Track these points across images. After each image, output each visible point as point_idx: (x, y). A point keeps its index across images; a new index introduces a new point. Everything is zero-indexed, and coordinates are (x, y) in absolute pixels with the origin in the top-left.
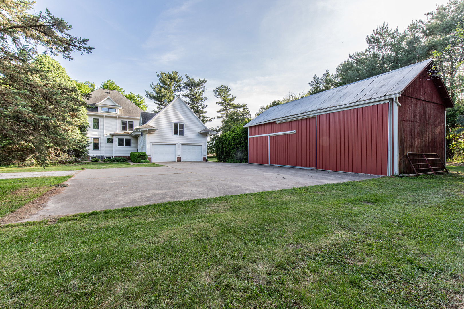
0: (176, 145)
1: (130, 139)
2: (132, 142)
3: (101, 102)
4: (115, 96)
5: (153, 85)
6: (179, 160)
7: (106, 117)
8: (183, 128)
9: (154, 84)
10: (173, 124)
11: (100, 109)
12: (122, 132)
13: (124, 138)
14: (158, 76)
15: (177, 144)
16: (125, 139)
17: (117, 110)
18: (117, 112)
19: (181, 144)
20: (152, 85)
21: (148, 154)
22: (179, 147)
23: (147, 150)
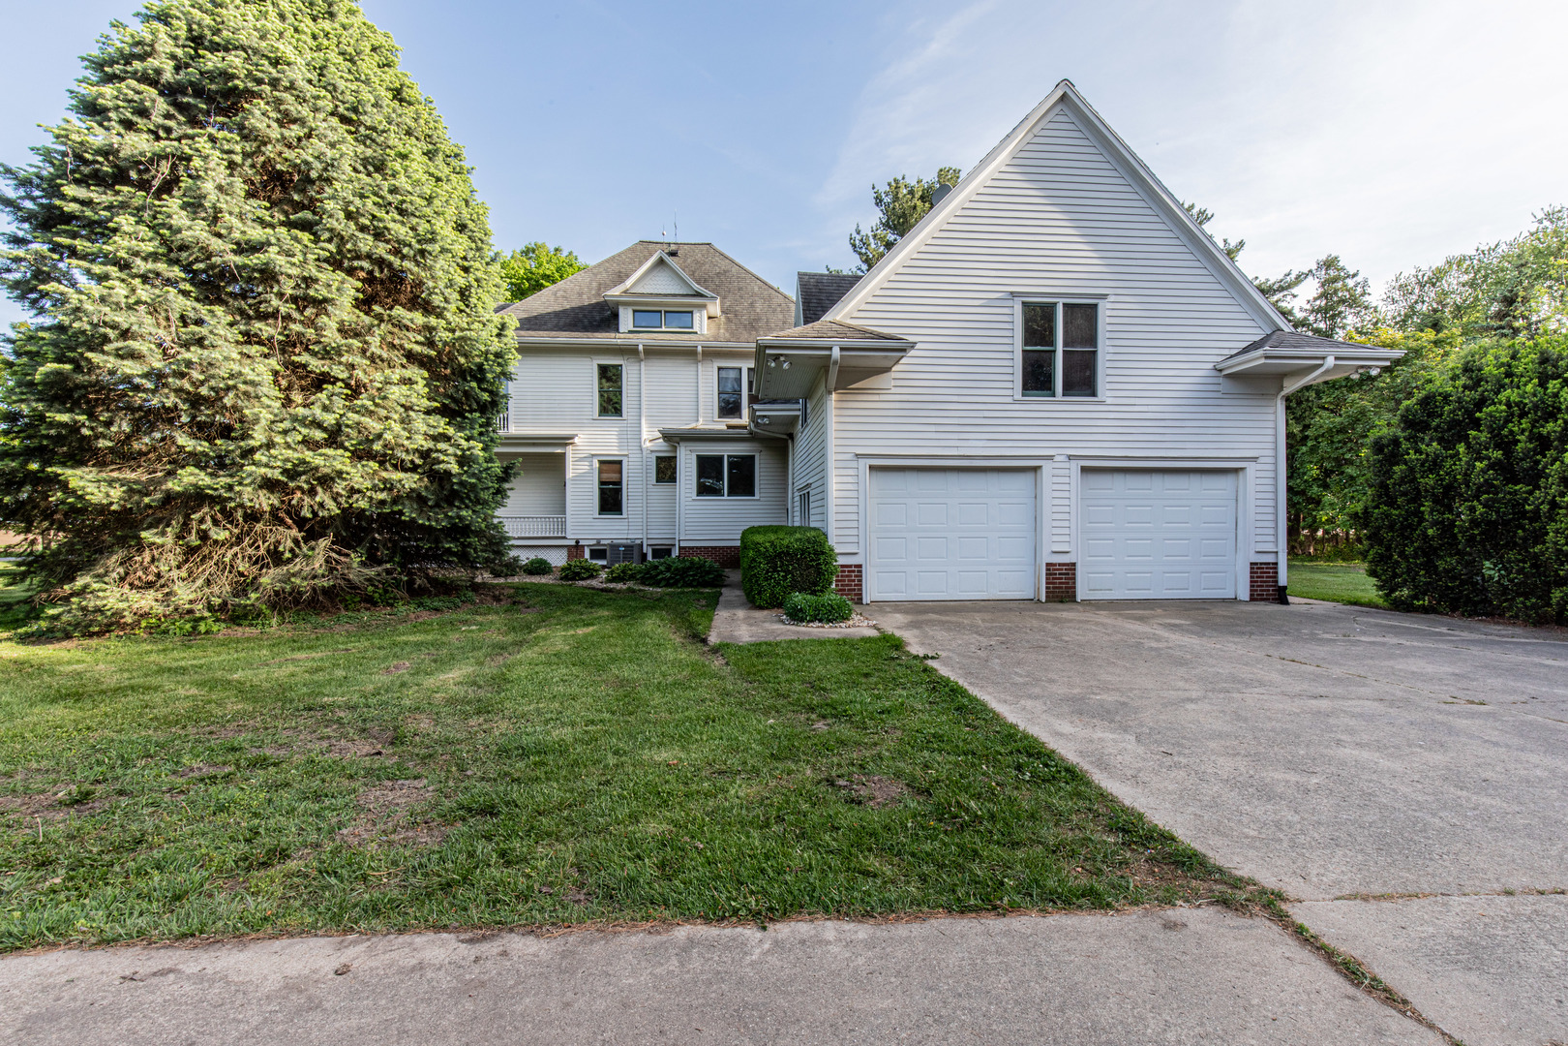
0: (1035, 469)
1: (752, 458)
2: (763, 472)
3: (629, 283)
4: (697, 262)
5: (858, 237)
6: (1061, 585)
7: (654, 353)
8: (1092, 339)
9: (863, 233)
10: (1018, 309)
11: (626, 320)
12: (721, 425)
13: (726, 450)
14: (879, 201)
15: (1046, 465)
16: (729, 456)
17: (696, 316)
18: (696, 328)
19: (1075, 466)
20: (854, 235)
21: (842, 544)
22: (1060, 483)
23: (832, 517)
